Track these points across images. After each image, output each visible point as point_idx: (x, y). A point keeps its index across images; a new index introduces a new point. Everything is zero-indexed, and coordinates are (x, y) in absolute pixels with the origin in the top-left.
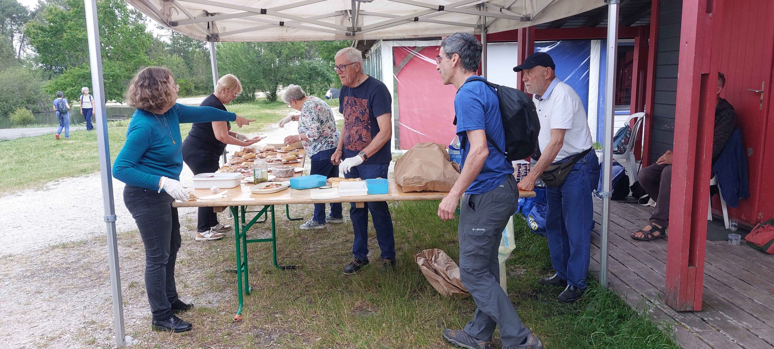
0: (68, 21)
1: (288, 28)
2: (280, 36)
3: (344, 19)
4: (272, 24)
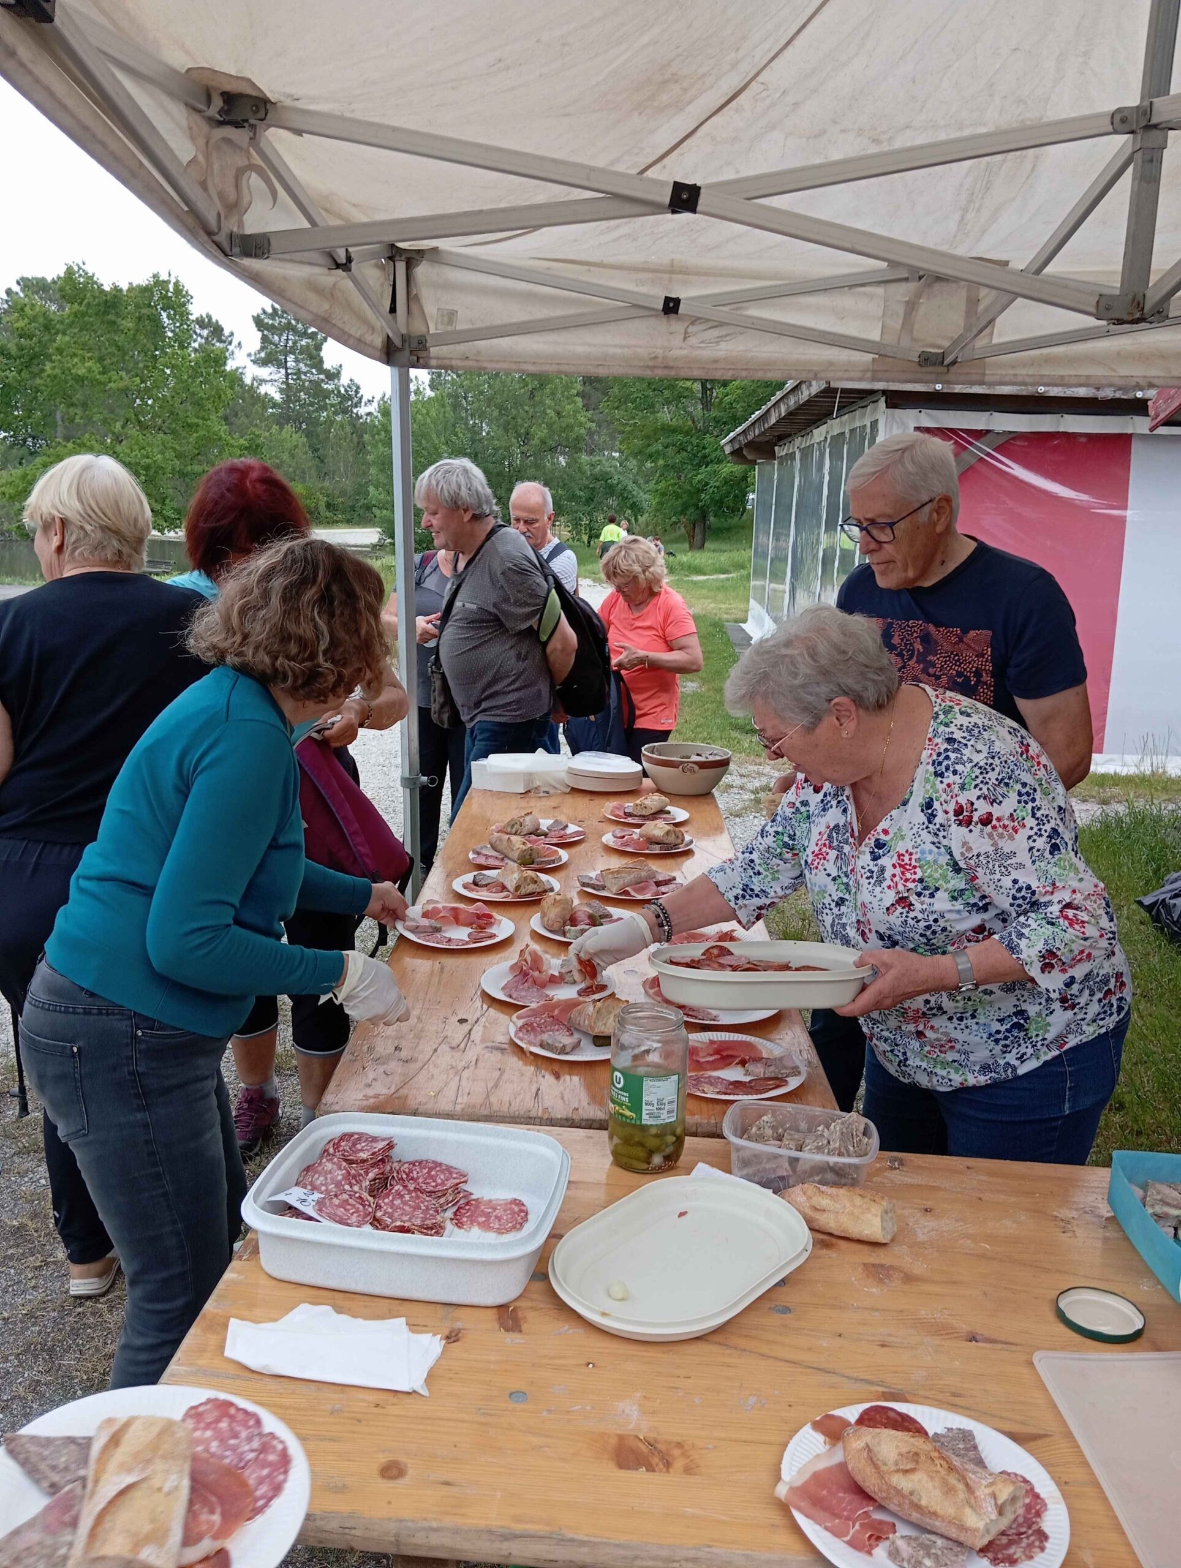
0: (57, 333)
1: (692, 323)
2: (656, 358)
3: (918, 295)
4: (635, 306)
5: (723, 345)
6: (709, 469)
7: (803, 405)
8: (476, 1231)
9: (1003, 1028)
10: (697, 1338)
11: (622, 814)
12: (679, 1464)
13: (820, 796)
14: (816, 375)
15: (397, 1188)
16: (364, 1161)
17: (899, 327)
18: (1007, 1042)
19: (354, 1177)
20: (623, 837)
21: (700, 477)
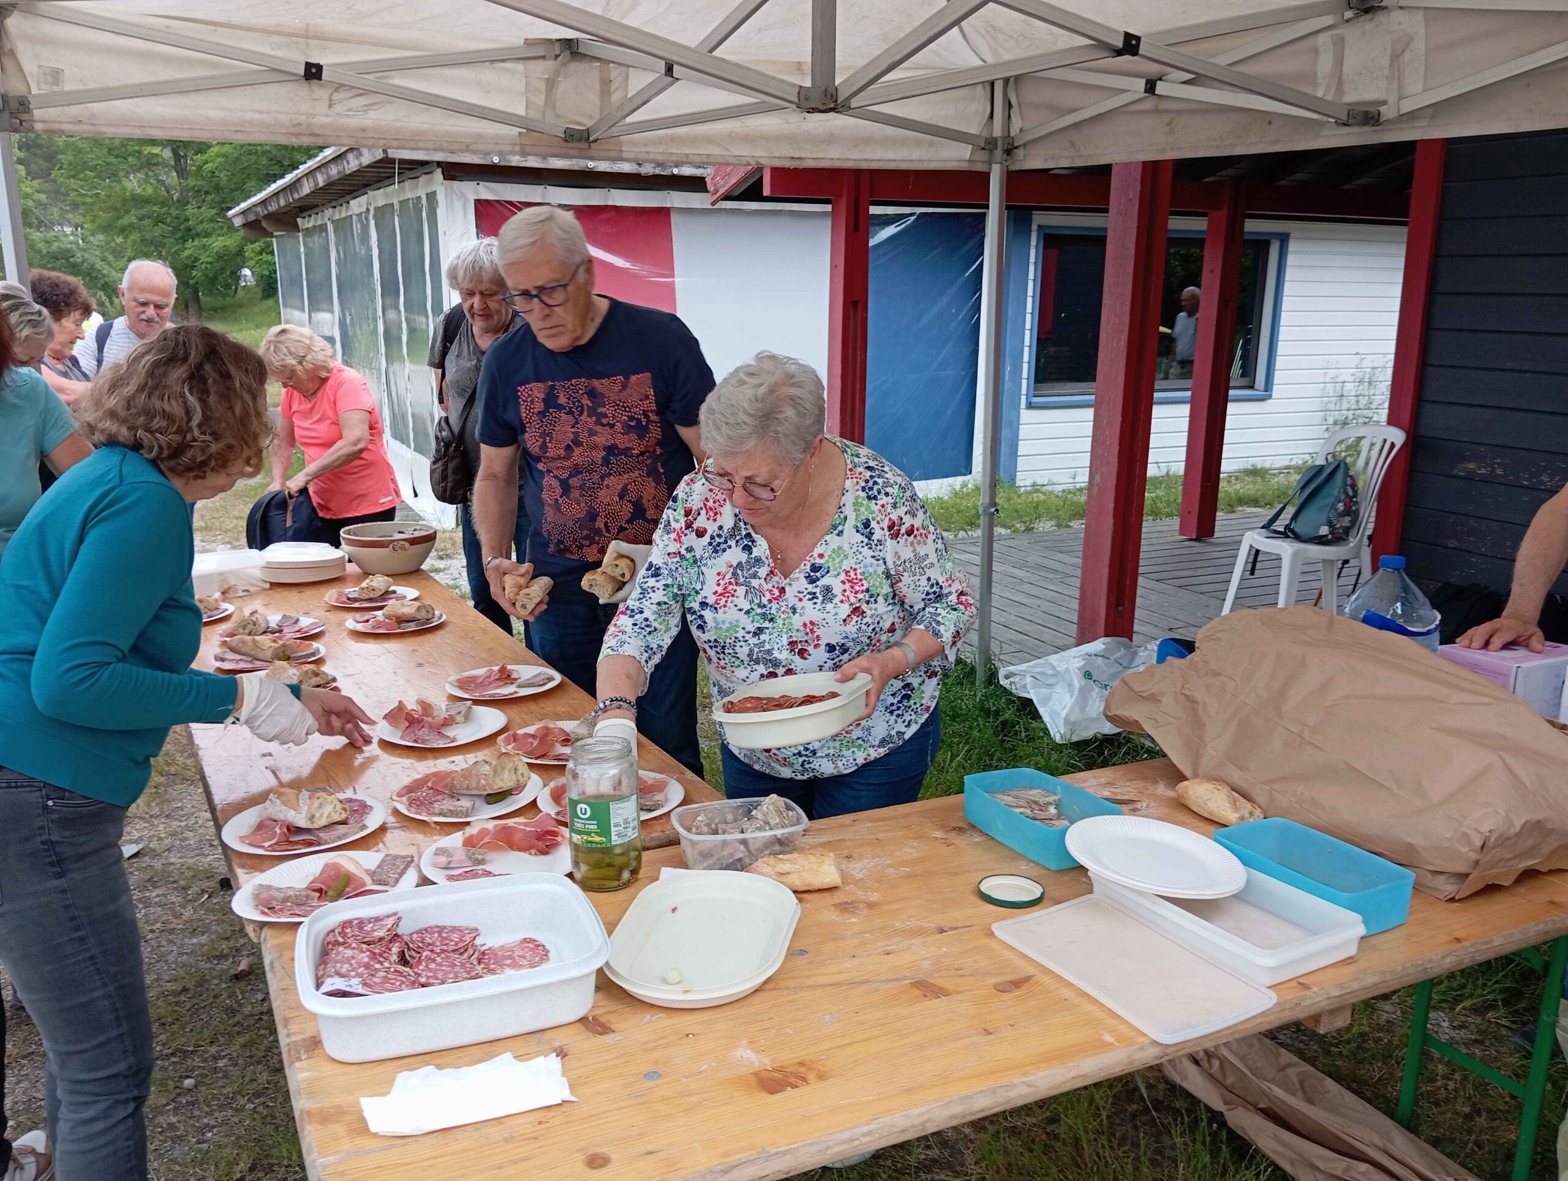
1: (336, 90)
2: (299, 124)
3: (557, 73)
4: (274, 70)
5: (372, 114)
6: (196, 243)
7: (349, 175)
8: (509, 972)
9: (895, 701)
10: (756, 991)
11: (345, 599)
12: (811, 1076)
13: (706, 539)
14: (467, 147)
15: (425, 954)
16: (381, 939)
17: (542, 103)
18: (900, 712)
19: (381, 955)
20: (367, 621)
21: (187, 253)
